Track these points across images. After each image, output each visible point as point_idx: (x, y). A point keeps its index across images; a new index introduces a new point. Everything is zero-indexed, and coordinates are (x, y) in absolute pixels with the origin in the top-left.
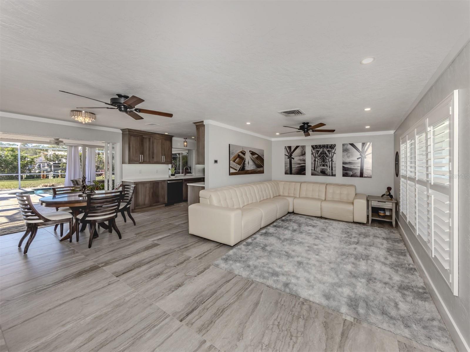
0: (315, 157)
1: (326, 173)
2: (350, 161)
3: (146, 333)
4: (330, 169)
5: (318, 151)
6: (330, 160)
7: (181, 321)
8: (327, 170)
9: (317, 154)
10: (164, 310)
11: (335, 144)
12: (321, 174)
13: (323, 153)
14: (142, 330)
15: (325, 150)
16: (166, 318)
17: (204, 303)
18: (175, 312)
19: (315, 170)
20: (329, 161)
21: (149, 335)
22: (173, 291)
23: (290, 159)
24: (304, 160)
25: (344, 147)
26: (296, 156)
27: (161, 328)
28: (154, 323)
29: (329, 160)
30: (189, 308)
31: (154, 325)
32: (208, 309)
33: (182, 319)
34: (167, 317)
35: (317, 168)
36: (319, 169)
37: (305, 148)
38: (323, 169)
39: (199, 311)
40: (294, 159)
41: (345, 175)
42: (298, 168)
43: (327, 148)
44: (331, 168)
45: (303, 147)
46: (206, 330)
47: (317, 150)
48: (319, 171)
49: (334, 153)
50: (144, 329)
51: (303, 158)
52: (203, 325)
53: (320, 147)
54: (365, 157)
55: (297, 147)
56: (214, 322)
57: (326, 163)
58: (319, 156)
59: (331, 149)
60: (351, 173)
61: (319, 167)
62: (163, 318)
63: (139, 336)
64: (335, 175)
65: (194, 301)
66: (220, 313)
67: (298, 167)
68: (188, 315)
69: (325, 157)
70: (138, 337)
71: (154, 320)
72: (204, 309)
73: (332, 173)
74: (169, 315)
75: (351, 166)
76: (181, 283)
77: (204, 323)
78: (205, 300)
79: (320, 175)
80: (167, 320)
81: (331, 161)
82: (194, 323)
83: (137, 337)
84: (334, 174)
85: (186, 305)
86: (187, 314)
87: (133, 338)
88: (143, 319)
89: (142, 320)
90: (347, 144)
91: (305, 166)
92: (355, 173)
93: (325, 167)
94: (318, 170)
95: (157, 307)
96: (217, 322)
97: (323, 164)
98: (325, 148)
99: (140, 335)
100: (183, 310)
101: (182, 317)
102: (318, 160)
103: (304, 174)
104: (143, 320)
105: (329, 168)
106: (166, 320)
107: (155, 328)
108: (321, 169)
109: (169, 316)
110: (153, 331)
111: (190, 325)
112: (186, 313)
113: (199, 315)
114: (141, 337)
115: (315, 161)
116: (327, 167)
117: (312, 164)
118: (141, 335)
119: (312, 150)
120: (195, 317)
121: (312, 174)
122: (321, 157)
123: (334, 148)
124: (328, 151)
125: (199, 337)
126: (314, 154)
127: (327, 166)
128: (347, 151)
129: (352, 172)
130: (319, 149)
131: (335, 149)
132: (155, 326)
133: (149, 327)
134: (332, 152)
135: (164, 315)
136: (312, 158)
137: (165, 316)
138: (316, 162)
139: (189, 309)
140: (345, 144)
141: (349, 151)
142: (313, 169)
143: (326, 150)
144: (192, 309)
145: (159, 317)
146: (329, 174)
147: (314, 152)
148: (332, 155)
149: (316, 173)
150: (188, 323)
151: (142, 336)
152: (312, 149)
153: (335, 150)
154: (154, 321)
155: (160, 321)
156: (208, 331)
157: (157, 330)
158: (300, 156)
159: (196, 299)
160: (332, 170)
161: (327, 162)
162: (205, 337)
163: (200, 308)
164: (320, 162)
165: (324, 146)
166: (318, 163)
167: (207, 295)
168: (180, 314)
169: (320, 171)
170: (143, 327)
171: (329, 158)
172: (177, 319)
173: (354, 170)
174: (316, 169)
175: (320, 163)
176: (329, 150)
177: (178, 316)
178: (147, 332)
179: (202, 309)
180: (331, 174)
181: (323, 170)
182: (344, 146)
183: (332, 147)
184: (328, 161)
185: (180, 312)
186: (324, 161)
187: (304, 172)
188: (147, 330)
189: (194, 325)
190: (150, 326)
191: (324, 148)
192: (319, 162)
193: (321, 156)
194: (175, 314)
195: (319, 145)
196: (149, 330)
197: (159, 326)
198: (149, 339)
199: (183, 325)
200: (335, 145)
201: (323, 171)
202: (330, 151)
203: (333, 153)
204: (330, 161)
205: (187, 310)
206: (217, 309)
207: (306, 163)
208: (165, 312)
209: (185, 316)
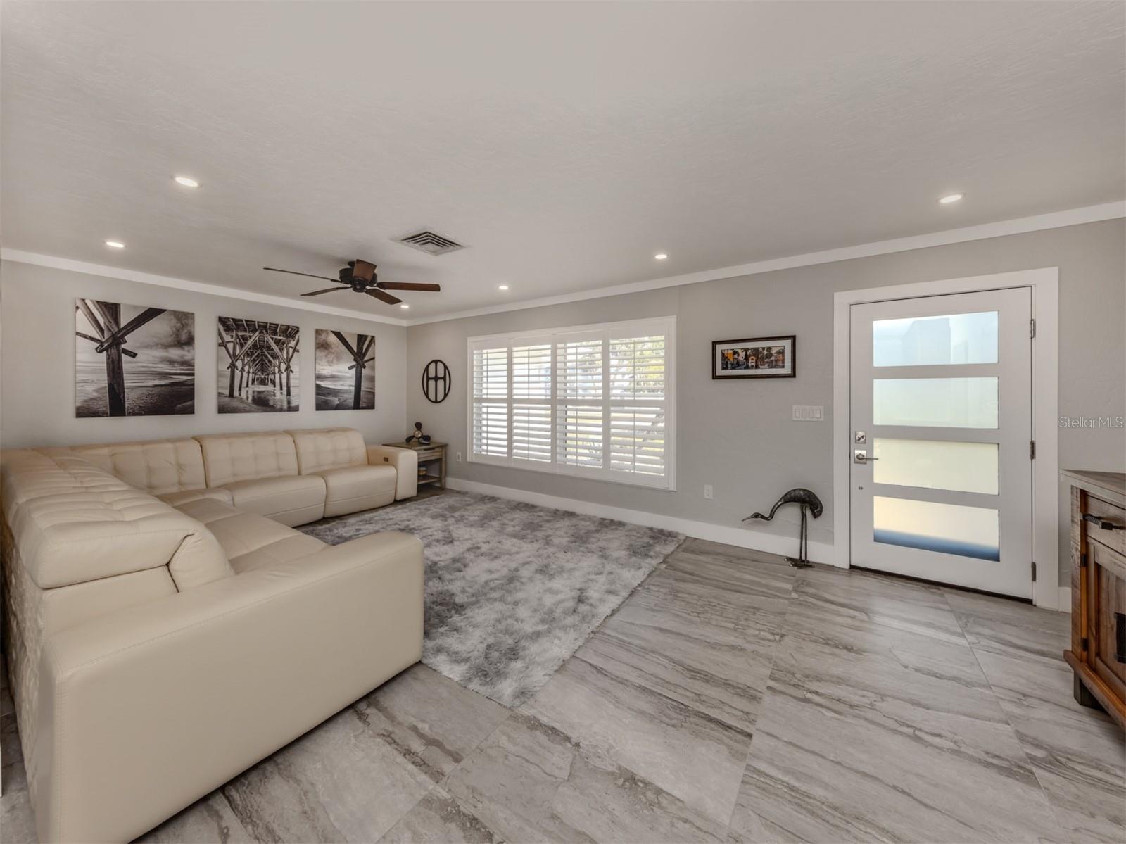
0: (234, 357)
1: (271, 403)
2: (334, 373)
3: (819, 801)
4: (282, 393)
5: (245, 339)
6: (283, 366)
7: (750, 736)
8: (274, 395)
9: (242, 346)
10: (736, 786)
11: (297, 327)
12: (255, 406)
13: (260, 346)
14: (818, 816)
15: (268, 337)
16: (759, 772)
17: (682, 704)
18: (733, 756)
19: (231, 395)
20: (279, 371)
21: (818, 792)
22: (659, 791)
23: (109, 356)
24: (189, 364)
25: (319, 337)
26: (147, 347)
27: (787, 771)
28: (787, 796)
29: (279, 367)
30: (708, 730)
31: (790, 792)
32: (700, 695)
33: (745, 736)
34: (755, 768)
35: (240, 390)
36: (248, 393)
37: (191, 321)
38: (259, 392)
39: (709, 709)
40: (134, 355)
41: (322, 406)
42: (156, 390)
43: (275, 334)
44: (285, 389)
45: (184, 319)
46: (748, 689)
47: (240, 334)
48: (248, 398)
49: (295, 350)
50: (812, 813)
51: (182, 357)
52: (741, 695)
53: (251, 326)
54: (363, 365)
55: (151, 314)
56: (726, 680)
57: (272, 376)
58: (248, 354)
59: (287, 337)
60: (336, 401)
61: (247, 386)
62: (762, 779)
63: (835, 813)
64: (296, 409)
65: (682, 726)
66: (701, 674)
67: (156, 386)
68: (728, 727)
69: (266, 357)
70: (839, 815)
71: (777, 798)
72: (702, 702)
73: (289, 402)
74: (746, 769)
75: (335, 385)
76: (616, 779)
77: (735, 696)
78: (673, 703)
79: (253, 409)
80: (762, 766)
81: (286, 370)
82: (743, 712)
83: (842, 819)
84: (294, 404)
85: (701, 738)
86: (728, 729)
87: (849, 829)
88: (792, 833)
89: (795, 835)
90: (326, 331)
91: (193, 385)
92: (345, 401)
93: (269, 388)
94: (244, 395)
95: (734, 814)
96: (723, 677)
97: (263, 377)
98: (267, 332)
99: (832, 815)
100: (720, 741)
101: (741, 737)
102: (244, 365)
103: (190, 410)
104: (794, 832)
105: (281, 389)
106: (762, 769)
107: (797, 784)
108: (254, 392)
109: (749, 766)
110: (803, 787)
111: (752, 717)
112: (726, 733)
113: (720, 706)
114: (835, 809)
115: (233, 367)
116: (275, 386)
117: (220, 375)
118: (830, 810)
119: (223, 333)
120: (728, 713)
121: (222, 410)
122: (253, 357)
123: (293, 337)
124: (278, 342)
125: (767, 698)
126: (230, 346)
127: (274, 383)
128: (326, 348)
129: (337, 399)
130: (247, 334)
131: (296, 340)
132: (792, 789)
133: (802, 803)
134: (290, 345)
135: (752, 781)
136: (219, 359)
137: (755, 776)
138: (238, 373)
139: (712, 729)
140: (322, 330)
141: (330, 350)
142: (227, 392)
143: (272, 339)
144: (708, 723)
145: (764, 789)
146: (278, 407)
147: (227, 338)
148: (288, 353)
149: (236, 404)
150: (750, 722)
151: (829, 807)
152: (222, 328)
153: (298, 342)
154: (781, 800)
155: (772, 784)
156: (749, 687)
157: (797, 779)
158: (166, 347)
159: (674, 722)
160: (289, 394)
161: (274, 373)
162: (763, 689)
163: (703, 709)
164: (251, 371)
165: (264, 327)
166: (245, 375)
167: (656, 701)
168: (732, 743)
169: (250, 398)
170: (810, 819)
171: (280, 363)
172: (748, 745)
173: (342, 393)
174: (236, 393)
175: (251, 375)
176: (280, 340)
177: (739, 747)
178: (814, 799)
179: (701, 704)
180: (285, 405)
181: (262, 395)
182: (320, 335)
183: (290, 332)
184: (277, 370)
185: (727, 745)
186: (263, 369)
187: (188, 403)
188: (811, 801)
189: (746, 710)
190: (798, 801)
191: (264, 331)
192: (249, 372)
193: (252, 355)
194: (737, 756)
195: (246, 321)
196: (810, 797)
197: (786, 779)
198: (826, 786)
199: (757, 729)
200: (296, 330)
201: (259, 398)
202: (283, 344)
203: (291, 350)
204: (283, 371)
205: (718, 733)
206: (692, 680)
207: (196, 372)
208: (743, 782)
209: (733, 732)
